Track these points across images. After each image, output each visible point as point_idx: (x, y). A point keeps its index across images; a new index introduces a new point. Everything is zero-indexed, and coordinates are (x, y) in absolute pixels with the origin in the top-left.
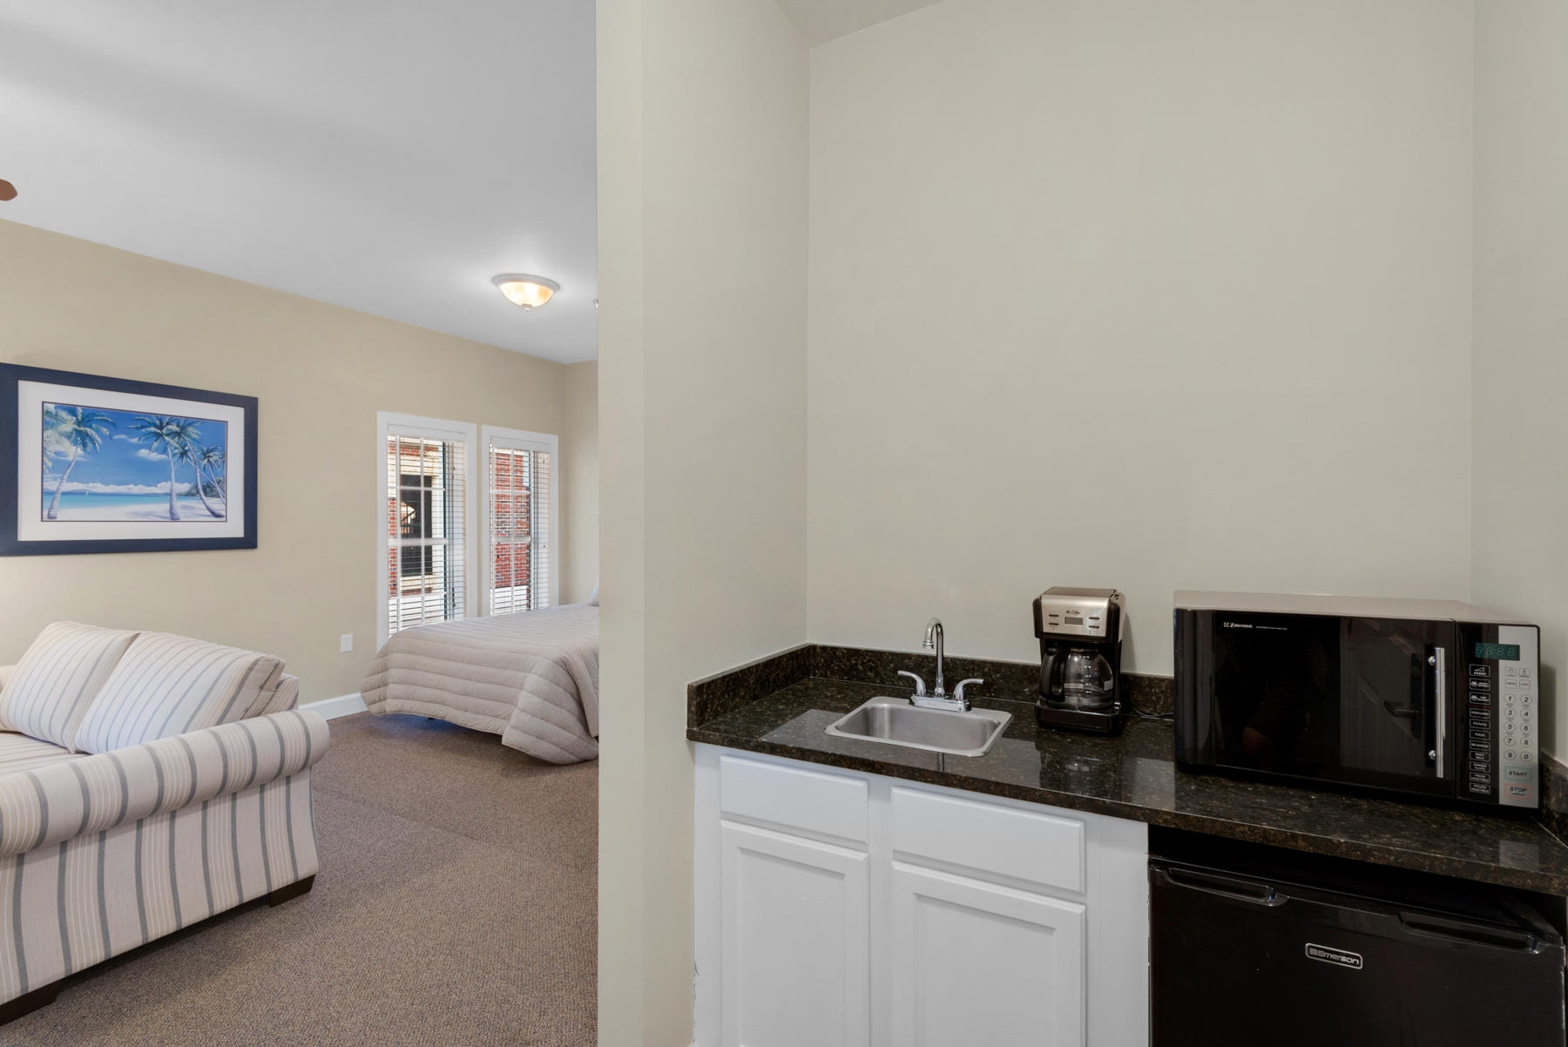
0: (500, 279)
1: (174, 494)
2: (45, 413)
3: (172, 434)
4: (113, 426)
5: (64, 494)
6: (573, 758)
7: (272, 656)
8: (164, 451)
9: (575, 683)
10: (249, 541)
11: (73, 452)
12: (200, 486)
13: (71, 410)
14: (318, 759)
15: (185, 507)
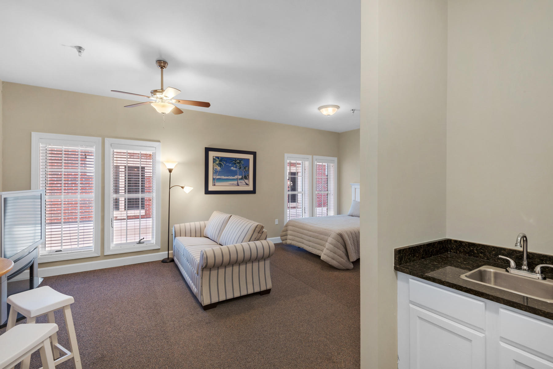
0: (320, 108)
1: (238, 179)
2: (214, 159)
3: (238, 163)
4: (226, 161)
5: (217, 179)
6: (345, 268)
7: (261, 224)
8: (236, 168)
9: (344, 242)
10: (254, 192)
11: (219, 168)
12: (243, 177)
13: (218, 158)
14: (272, 255)
15: (240, 182)
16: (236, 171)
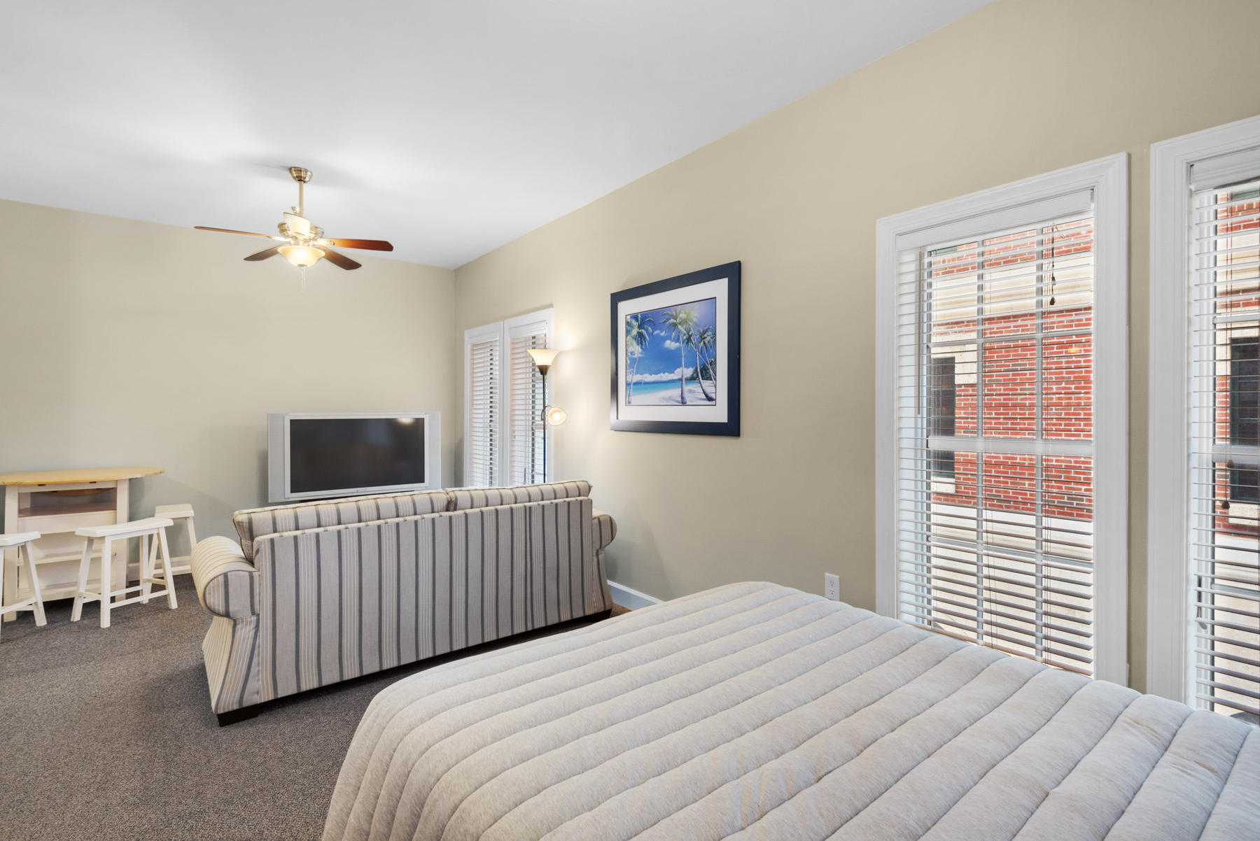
1: (684, 379)
2: (628, 322)
4: (654, 325)
8: (677, 340)
10: (731, 428)
11: (637, 349)
12: (699, 370)
13: (635, 317)
15: (690, 391)
16: (678, 350)
